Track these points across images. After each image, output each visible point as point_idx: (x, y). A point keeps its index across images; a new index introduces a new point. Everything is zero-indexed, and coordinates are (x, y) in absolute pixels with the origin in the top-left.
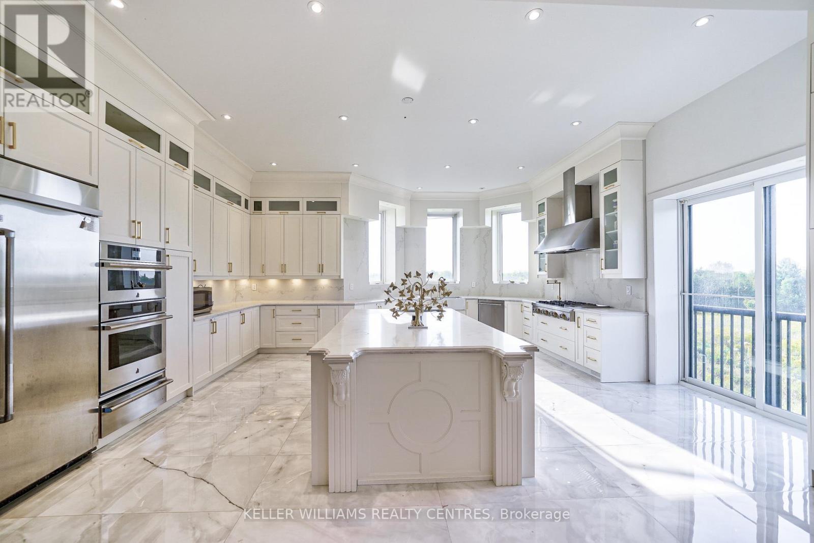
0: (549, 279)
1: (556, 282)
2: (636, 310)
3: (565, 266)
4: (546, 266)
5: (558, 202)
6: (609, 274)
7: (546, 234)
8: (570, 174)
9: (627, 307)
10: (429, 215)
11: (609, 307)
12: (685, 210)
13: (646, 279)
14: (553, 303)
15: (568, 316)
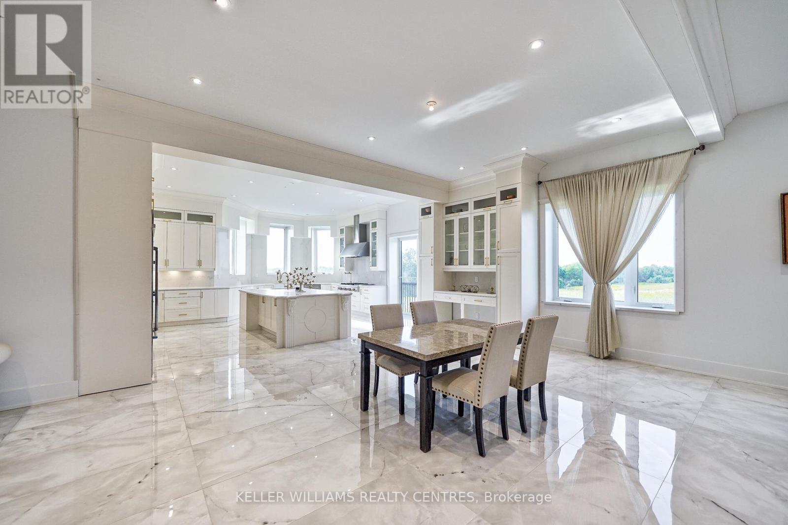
0: (346, 271)
1: (349, 273)
2: (384, 285)
3: (354, 264)
4: (345, 264)
5: (351, 229)
6: (373, 269)
7: (345, 247)
8: (357, 217)
9: (380, 284)
10: (271, 226)
11: (373, 285)
12: (400, 243)
13: (386, 272)
14: (349, 284)
15: (356, 289)
